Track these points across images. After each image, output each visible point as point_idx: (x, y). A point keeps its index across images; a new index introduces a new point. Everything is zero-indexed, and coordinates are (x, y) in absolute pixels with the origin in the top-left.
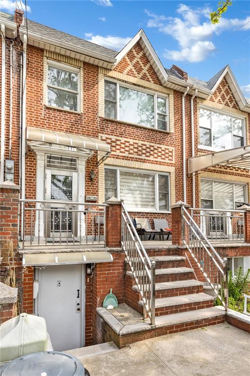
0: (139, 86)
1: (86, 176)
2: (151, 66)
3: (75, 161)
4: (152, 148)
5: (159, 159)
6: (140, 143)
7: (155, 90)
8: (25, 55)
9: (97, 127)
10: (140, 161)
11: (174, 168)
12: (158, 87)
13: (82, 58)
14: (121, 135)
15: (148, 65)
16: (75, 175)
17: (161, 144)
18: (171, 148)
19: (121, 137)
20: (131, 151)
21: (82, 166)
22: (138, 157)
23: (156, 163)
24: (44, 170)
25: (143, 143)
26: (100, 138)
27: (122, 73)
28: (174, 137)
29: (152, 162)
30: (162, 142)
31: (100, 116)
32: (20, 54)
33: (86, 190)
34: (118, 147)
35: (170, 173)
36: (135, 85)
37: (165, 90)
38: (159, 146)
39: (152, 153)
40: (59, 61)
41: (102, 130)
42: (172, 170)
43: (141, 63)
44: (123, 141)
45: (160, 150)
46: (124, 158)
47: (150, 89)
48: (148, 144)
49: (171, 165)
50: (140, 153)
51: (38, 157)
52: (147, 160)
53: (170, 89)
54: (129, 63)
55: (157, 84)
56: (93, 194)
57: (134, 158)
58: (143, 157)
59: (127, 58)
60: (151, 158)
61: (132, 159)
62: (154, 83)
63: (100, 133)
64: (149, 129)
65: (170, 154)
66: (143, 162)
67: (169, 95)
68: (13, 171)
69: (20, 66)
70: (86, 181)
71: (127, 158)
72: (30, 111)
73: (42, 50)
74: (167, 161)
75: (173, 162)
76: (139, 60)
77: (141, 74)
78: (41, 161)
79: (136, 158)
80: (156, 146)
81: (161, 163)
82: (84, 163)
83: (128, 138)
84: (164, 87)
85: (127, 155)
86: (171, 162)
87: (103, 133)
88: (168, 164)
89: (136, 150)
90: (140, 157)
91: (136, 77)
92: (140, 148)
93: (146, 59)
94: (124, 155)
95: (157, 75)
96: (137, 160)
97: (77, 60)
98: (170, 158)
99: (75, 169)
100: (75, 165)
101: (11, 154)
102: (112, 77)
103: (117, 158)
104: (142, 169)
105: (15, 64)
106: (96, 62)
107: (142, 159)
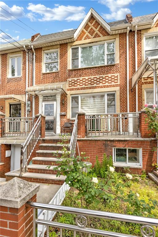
0: (92, 43)
1: (61, 103)
2: (101, 26)
3: (55, 96)
4: (101, 78)
5: (107, 84)
6: (92, 77)
7: (104, 40)
8: (35, 54)
9: (66, 76)
10: (93, 88)
11: (119, 87)
12: (106, 38)
13: (58, 43)
14: (80, 76)
15: (99, 27)
16: (55, 103)
17: (108, 74)
18: (116, 75)
19: (80, 77)
20: (87, 84)
21: (59, 98)
22: (91, 86)
23: (105, 87)
24: (42, 103)
25: (95, 76)
26: (68, 81)
27: (81, 40)
28: (119, 66)
29: (101, 87)
30: (109, 73)
31: (68, 69)
32: (33, 54)
33: (61, 110)
34: (78, 83)
35: (116, 91)
36: (90, 43)
37: (112, 37)
38: (106, 75)
39: (101, 81)
40: (49, 50)
41: (69, 76)
42: (117, 89)
43: (94, 28)
44: (81, 79)
45: (107, 78)
46: (82, 89)
47: (101, 41)
48: (98, 77)
49: (117, 86)
50: (92, 83)
51: (40, 98)
52: (97, 87)
53: (116, 35)
54: (86, 32)
55: (106, 35)
56: (64, 111)
57: (88, 87)
58: (95, 85)
59: (84, 30)
60: (101, 85)
61: (87, 88)
62: (103, 36)
63: (68, 78)
64: (99, 67)
65: (116, 78)
66: (95, 88)
67: (115, 39)
68: (30, 106)
69: (33, 60)
70: (61, 105)
71: (84, 89)
72: (36, 78)
73: (41, 48)
74: (113, 83)
75: (119, 83)
76: (92, 27)
77: (94, 35)
78: (41, 99)
79: (90, 87)
80: (104, 76)
81: (108, 87)
82: (60, 96)
83: (84, 76)
84: (111, 35)
85: (84, 87)
86: (116, 84)
87: (70, 78)
88: (114, 86)
89: (90, 82)
90: (93, 86)
91: (90, 38)
92: (92, 81)
93: (97, 23)
94: (82, 87)
95: (105, 30)
96: (90, 88)
97: (56, 45)
98: (116, 81)
99: (55, 100)
100: (55, 98)
101: (30, 98)
102: (75, 45)
103: (77, 90)
104: (94, 93)
105: (31, 59)
106: (65, 42)
107: (94, 87)
